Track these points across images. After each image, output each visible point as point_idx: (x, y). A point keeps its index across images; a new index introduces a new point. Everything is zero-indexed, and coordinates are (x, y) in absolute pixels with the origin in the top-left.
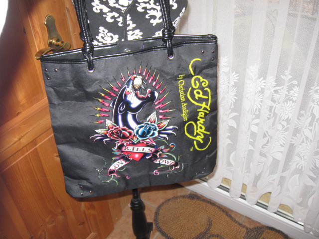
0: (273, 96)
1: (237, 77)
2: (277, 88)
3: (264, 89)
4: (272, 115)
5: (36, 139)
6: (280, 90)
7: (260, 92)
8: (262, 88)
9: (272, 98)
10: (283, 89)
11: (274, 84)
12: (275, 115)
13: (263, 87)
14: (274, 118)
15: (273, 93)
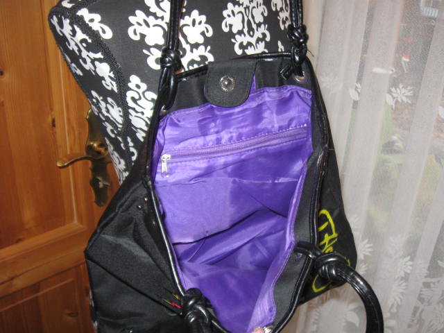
0: (421, 291)
1: (369, 247)
2: (429, 280)
3: (408, 274)
4: (416, 321)
5: (39, 283)
6: (434, 283)
7: (402, 278)
8: (406, 274)
9: (420, 294)
10: (439, 282)
11: (425, 272)
12: (421, 322)
13: (409, 272)
14: (418, 326)
15: (422, 286)
